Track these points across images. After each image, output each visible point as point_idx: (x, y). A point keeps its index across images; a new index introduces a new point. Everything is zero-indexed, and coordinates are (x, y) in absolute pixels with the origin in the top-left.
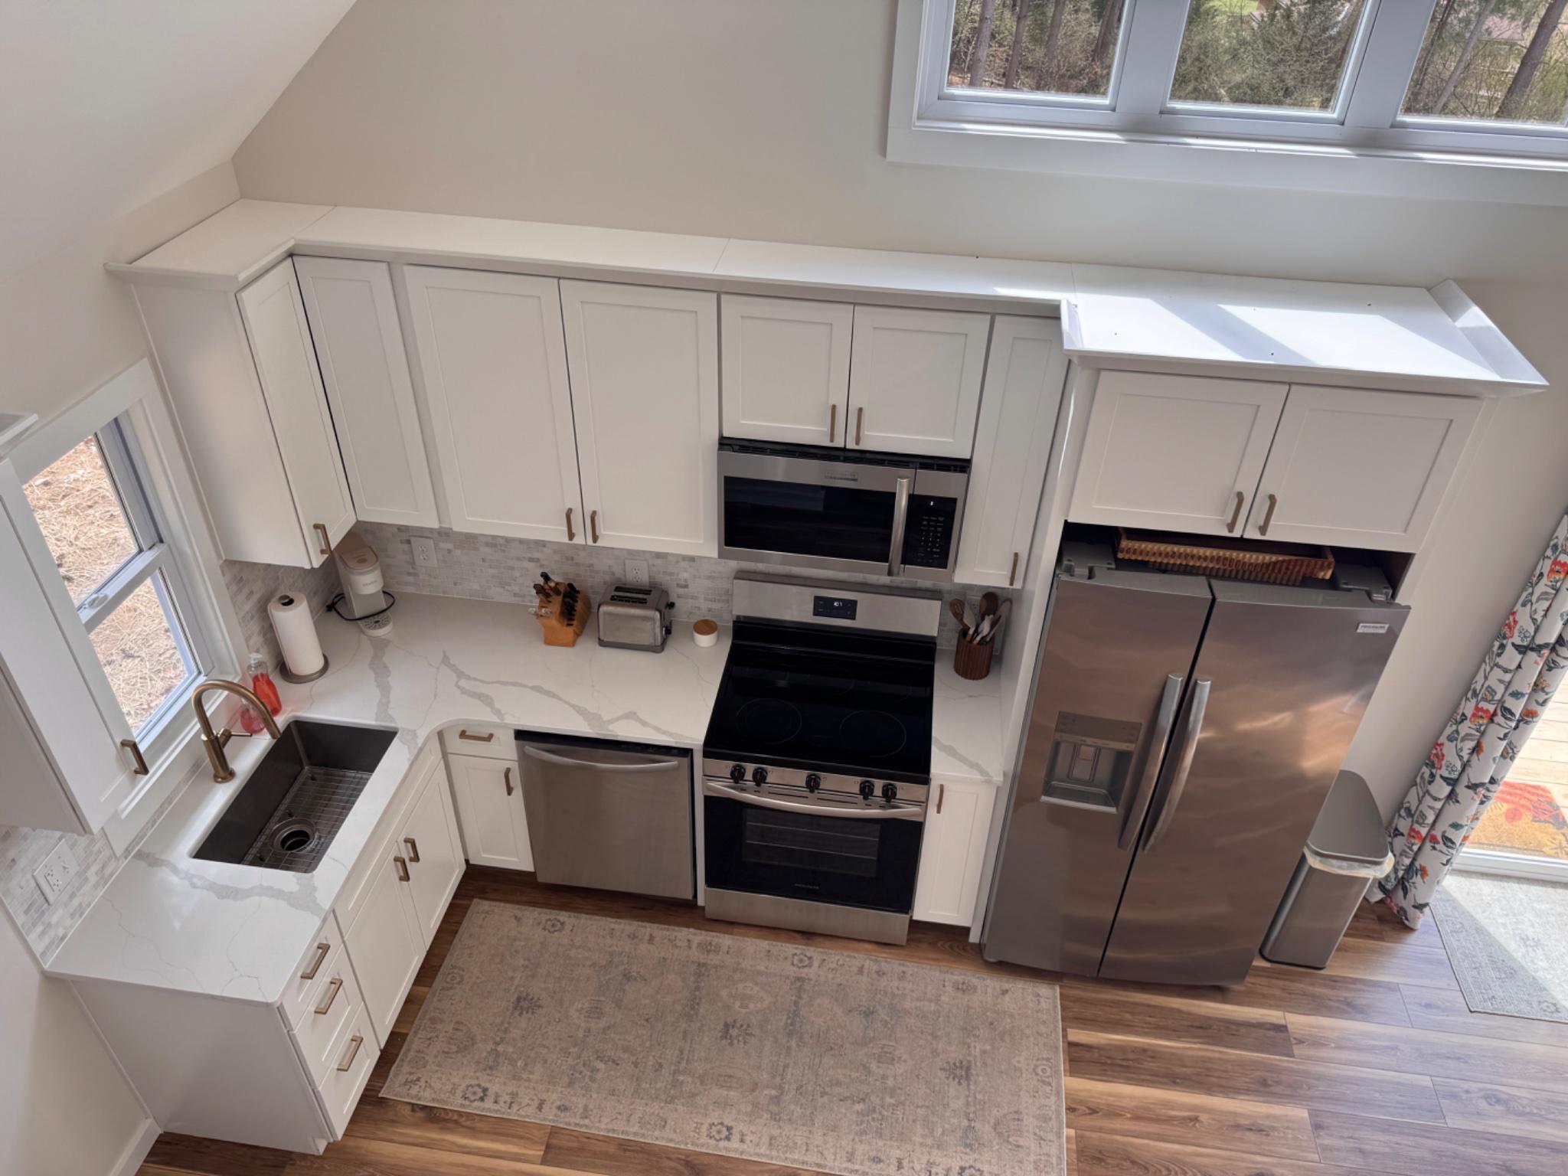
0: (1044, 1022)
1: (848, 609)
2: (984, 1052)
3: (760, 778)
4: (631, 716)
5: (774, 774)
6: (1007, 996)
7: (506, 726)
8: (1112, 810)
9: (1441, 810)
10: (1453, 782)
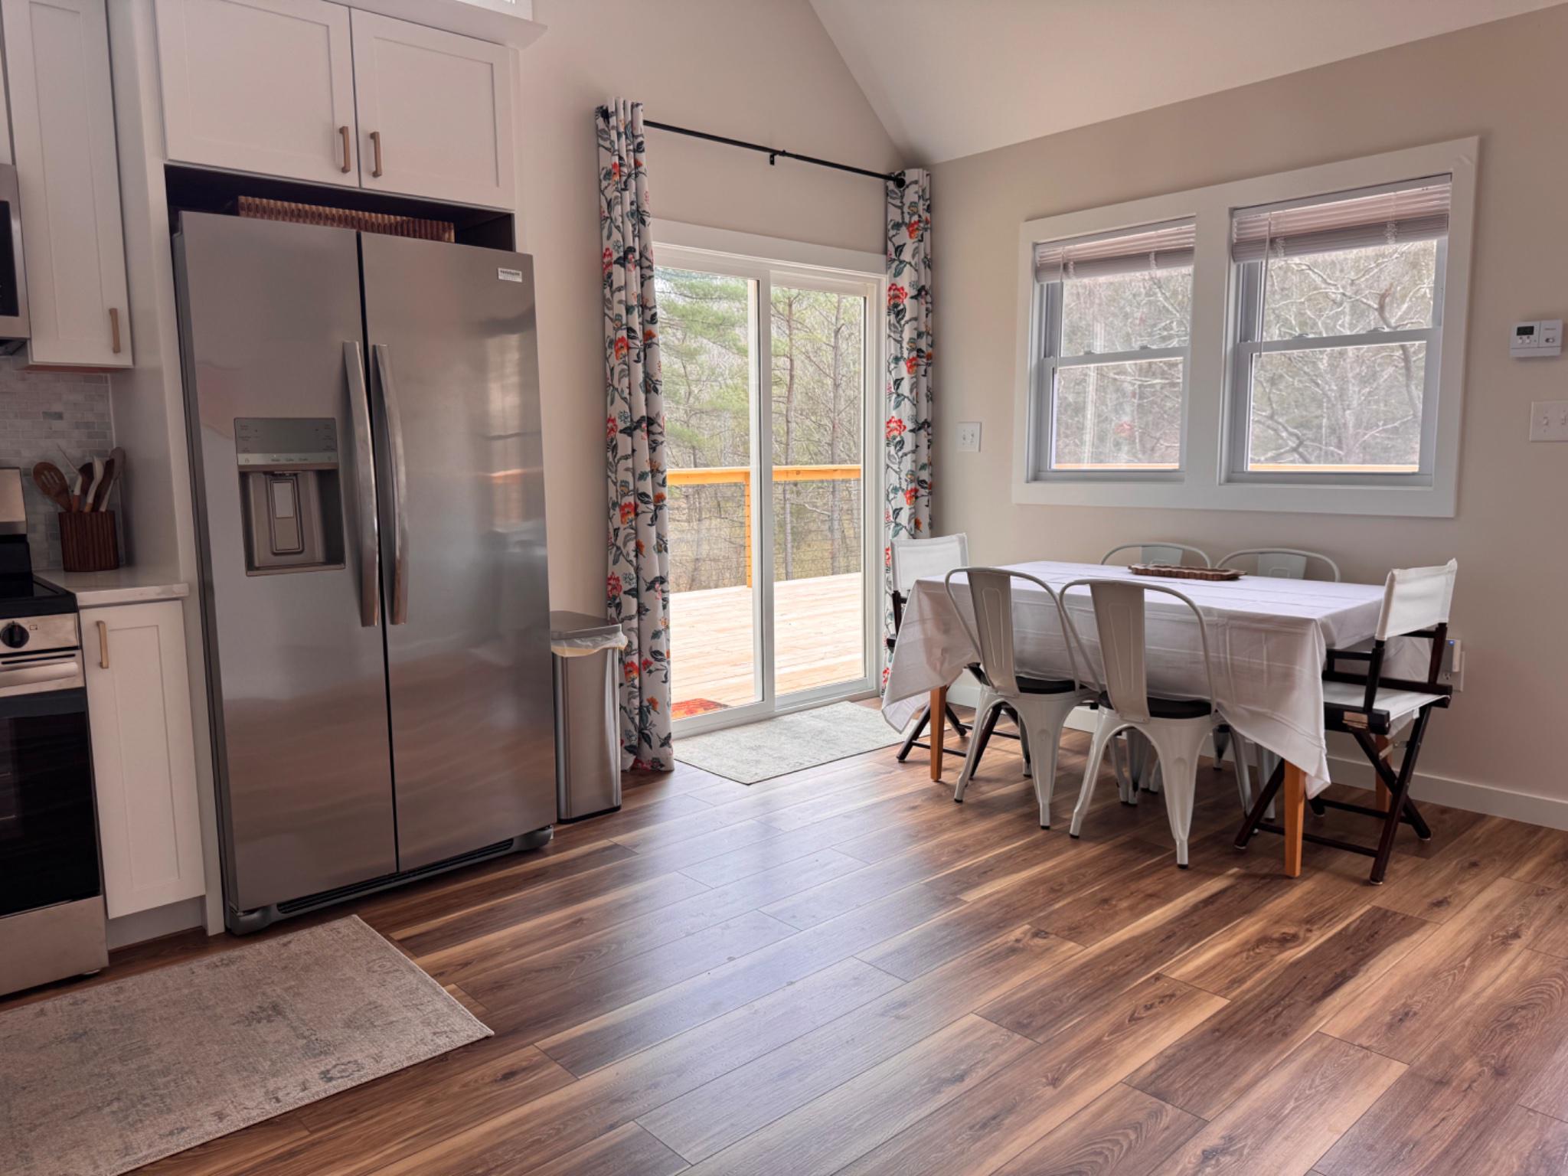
0: (356, 941)
2: (287, 989)
6: (292, 945)
9: (639, 629)
10: (635, 593)
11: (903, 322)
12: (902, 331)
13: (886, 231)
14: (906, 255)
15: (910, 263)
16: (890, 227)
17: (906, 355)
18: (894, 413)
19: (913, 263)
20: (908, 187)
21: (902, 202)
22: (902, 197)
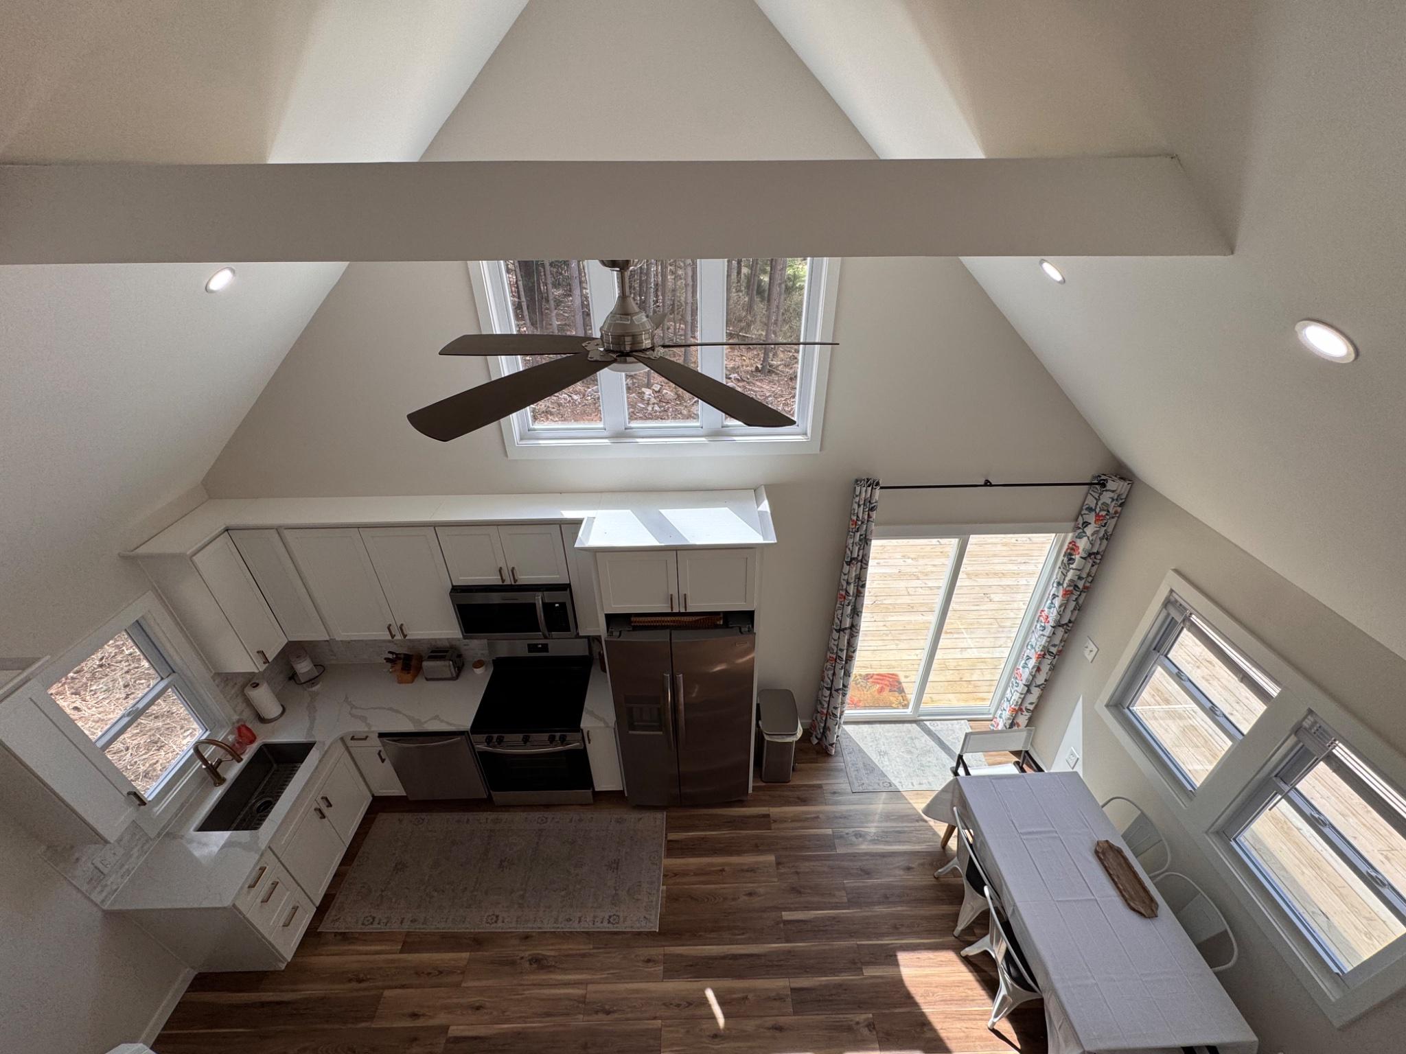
0: (657, 832)
1: (545, 648)
2: (626, 853)
3: (500, 740)
4: (436, 717)
5: (509, 737)
6: (641, 822)
7: (373, 732)
8: (661, 733)
9: (829, 701)
10: (830, 689)
11: (1071, 566)
12: (1068, 571)
13: (1081, 509)
14: (1089, 531)
15: (1088, 537)
16: (1084, 508)
17: (1065, 585)
18: (1046, 609)
19: (1091, 538)
20: (1106, 491)
21: (1099, 497)
22: (1101, 494)
